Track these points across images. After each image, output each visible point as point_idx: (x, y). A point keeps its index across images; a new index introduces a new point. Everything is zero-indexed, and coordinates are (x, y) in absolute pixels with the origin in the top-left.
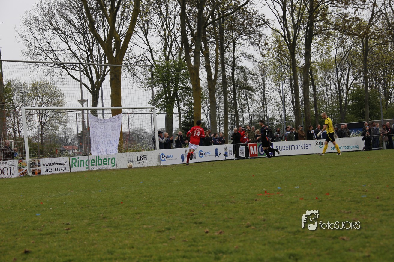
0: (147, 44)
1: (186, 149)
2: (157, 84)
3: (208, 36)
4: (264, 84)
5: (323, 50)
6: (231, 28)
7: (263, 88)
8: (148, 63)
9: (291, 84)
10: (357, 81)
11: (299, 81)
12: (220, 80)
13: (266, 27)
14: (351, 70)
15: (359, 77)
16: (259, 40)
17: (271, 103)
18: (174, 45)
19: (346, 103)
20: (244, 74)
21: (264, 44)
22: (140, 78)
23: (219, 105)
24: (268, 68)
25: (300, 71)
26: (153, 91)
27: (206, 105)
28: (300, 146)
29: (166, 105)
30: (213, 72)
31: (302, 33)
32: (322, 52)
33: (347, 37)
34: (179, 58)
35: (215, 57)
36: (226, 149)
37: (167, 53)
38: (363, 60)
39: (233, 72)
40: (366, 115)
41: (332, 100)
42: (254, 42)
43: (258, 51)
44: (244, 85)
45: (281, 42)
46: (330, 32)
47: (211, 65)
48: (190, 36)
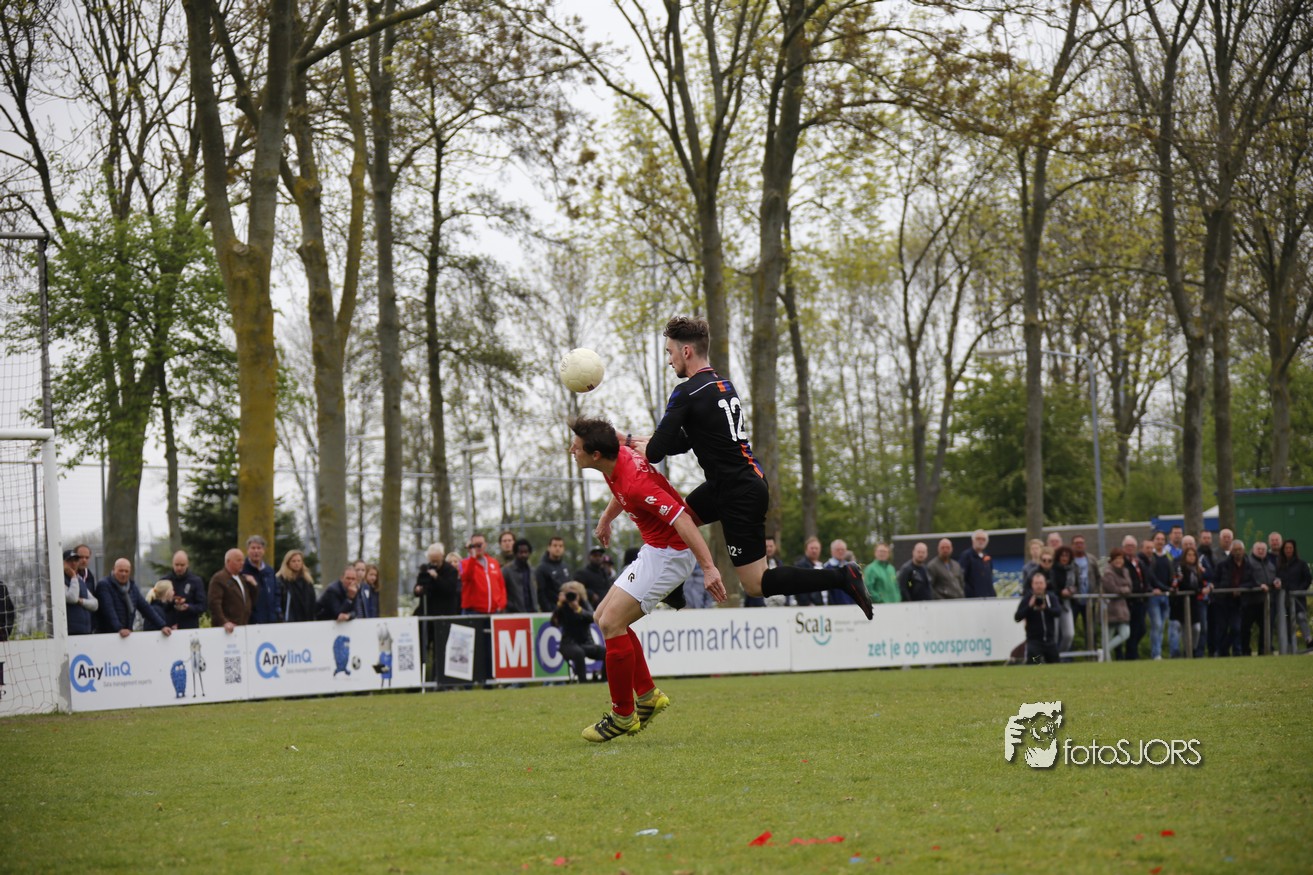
0: (22, 130)
1: (195, 637)
2: (69, 326)
3: (319, 110)
5: (848, 194)
6: (428, 76)
10: (995, 343)
11: (734, 335)
12: (369, 314)
13: (588, 78)
14: (969, 294)
15: (1005, 325)
16: (554, 136)
19: (943, 443)
20: (483, 292)
21: (576, 157)
23: (363, 433)
24: (595, 267)
25: (738, 286)
26: (45, 358)
27: (300, 431)
28: (728, 636)
29: (108, 426)
30: (336, 275)
31: (752, 117)
32: (840, 204)
33: (956, 141)
34: (178, 206)
35: (350, 207)
36: (385, 639)
37: (120, 181)
38: (1021, 250)
39: (432, 281)
40: (1028, 501)
41: (879, 424)
42: (532, 146)
43: (550, 186)
44: (480, 343)
45: (656, 151)
46: (876, 113)
47: (327, 243)
48: (233, 105)
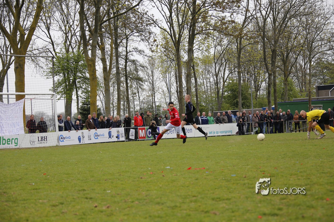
0: (49, 37)
1: (82, 131)
2: (58, 73)
3: (104, 32)
4: (153, 76)
5: (204, 47)
6: (125, 25)
7: (152, 79)
8: (50, 55)
9: (176, 77)
10: (232, 75)
11: (183, 74)
12: (114, 71)
13: (155, 26)
14: (227, 66)
15: (234, 72)
16: (149, 37)
17: (159, 93)
18: (73, 39)
19: (223, 94)
20: (136, 66)
21: (153, 41)
22: (42, 68)
23: (113, 93)
24: (157, 61)
25: (184, 65)
26: (53, 79)
27: (101, 93)
29: (66, 92)
30: (108, 63)
31: (186, 32)
32: (203, 49)
33: (224, 37)
34: (78, 51)
35: (110, 51)
36: (118, 132)
37: (67, 46)
38: (237, 57)
39: (126, 64)
40: (239, 105)
41: (211, 90)
42: (144, 39)
43: (148, 46)
44: (135, 76)
45: (168, 39)
46: (209, 32)
47: (106, 57)
48: (88, 32)
